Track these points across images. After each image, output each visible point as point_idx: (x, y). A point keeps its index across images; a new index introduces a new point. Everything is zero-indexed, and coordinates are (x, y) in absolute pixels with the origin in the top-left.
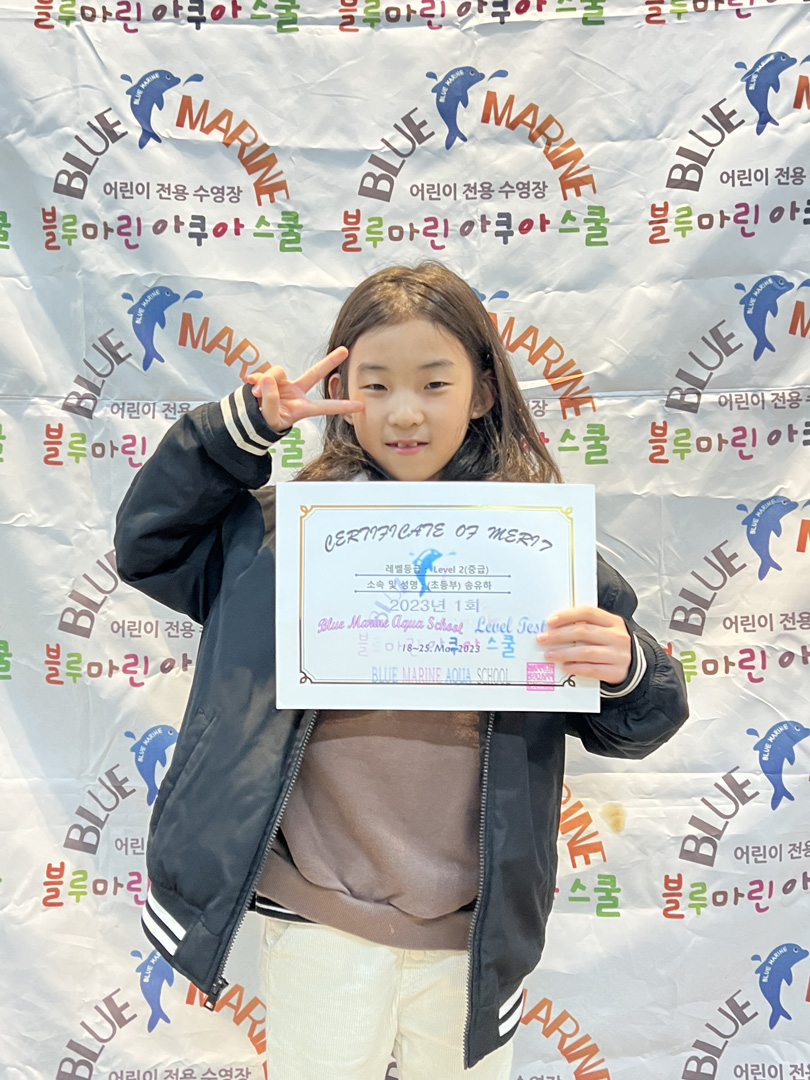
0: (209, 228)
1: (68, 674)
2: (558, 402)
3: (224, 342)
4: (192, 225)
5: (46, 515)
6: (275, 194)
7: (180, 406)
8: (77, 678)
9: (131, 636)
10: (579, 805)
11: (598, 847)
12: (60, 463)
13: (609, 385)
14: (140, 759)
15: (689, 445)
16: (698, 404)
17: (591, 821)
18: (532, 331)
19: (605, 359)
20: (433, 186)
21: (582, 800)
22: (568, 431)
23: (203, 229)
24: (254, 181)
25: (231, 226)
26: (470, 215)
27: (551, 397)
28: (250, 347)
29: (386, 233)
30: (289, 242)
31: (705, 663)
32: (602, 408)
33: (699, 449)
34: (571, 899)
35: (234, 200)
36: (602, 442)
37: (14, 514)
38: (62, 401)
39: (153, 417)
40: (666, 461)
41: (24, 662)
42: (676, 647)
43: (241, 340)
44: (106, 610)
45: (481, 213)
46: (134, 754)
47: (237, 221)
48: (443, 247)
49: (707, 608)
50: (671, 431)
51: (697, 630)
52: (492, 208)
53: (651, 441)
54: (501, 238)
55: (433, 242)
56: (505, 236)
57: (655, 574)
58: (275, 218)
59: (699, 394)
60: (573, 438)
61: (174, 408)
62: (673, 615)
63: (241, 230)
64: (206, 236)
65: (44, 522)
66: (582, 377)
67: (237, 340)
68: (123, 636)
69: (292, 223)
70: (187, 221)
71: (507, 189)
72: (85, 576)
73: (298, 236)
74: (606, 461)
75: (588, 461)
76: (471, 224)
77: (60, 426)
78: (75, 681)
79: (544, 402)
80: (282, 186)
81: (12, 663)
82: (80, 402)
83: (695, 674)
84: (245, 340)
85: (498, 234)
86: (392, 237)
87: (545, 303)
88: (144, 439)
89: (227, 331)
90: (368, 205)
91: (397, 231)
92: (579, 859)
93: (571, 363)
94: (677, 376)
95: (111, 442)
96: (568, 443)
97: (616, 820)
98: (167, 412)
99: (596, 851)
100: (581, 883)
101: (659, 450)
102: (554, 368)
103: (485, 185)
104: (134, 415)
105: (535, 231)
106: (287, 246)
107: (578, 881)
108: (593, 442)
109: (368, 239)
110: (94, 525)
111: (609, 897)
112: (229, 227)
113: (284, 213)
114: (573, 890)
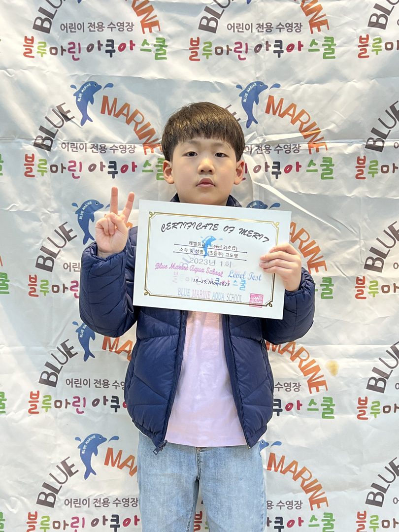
0: (116, 46)
1: (41, 291)
2: (307, 144)
3: (125, 112)
4: (107, 45)
5: (26, 205)
6: (152, 28)
7: (100, 146)
8: (47, 293)
9: (75, 271)
10: (314, 361)
11: (323, 383)
12: (34, 176)
13: (334, 136)
14: (81, 336)
15: (377, 169)
16: (383, 147)
17: (320, 369)
18: (293, 106)
19: (333, 122)
20: (240, 24)
21: (315, 359)
22: (312, 161)
23: (113, 47)
24: (141, 20)
25: (128, 45)
26: (260, 42)
27: (303, 142)
28: (139, 114)
29: (214, 51)
30: (160, 54)
31: (383, 287)
32: (331, 148)
33: (383, 172)
34: (309, 409)
35: (129, 30)
36: (330, 167)
37: (9, 205)
38: (33, 141)
39: (86, 151)
40: (364, 178)
41: (16, 284)
42: (367, 279)
43: (134, 110)
44: (60, 257)
45: (266, 40)
46: (78, 333)
47: (131, 42)
48: (245, 59)
49: (385, 258)
50: (367, 163)
51: (379, 270)
52: (273, 37)
53: (357, 167)
54: (277, 54)
55: (239, 56)
56: (279, 53)
57: (358, 239)
58: (152, 41)
59: (383, 142)
60: (315, 165)
61: (97, 147)
62: (366, 262)
63: (134, 47)
64: (114, 51)
65: (26, 208)
66: (320, 132)
67: (132, 110)
68: (70, 271)
69: (162, 44)
70: (104, 43)
71: (280, 26)
72: (48, 238)
73: (165, 51)
74: (332, 178)
75: (323, 178)
76: (260, 46)
77: (33, 155)
78: (45, 295)
79: (299, 145)
80: (156, 23)
81: (9, 285)
82: (44, 142)
83: (378, 293)
84: (137, 110)
85: (275, 52)
86: (217, 53)
87: (301, 90)
88: (81, 163)
89: (127, 106)
90: (203, 34)
91: (220, 50)
92: (314, 389)
93: (314, 124)
94: (372, 131)
95: (62, 164)
96: (312, 168)
97: (334, 370)
98: (93, 149)
99: (322, 385)
100: (314, 401)
101: (361, 172)
102: (305, 126)
103: (268, 24)
104: (74, 150)
105: (295, 51)
106: (159, 56)
107: (312, 400)
108: (325, 167)
109: (204, 54)
110: (52, 210)
111: (328, 409)
112: (127, 46)
113: (157, 39)
114: (310, 405)
